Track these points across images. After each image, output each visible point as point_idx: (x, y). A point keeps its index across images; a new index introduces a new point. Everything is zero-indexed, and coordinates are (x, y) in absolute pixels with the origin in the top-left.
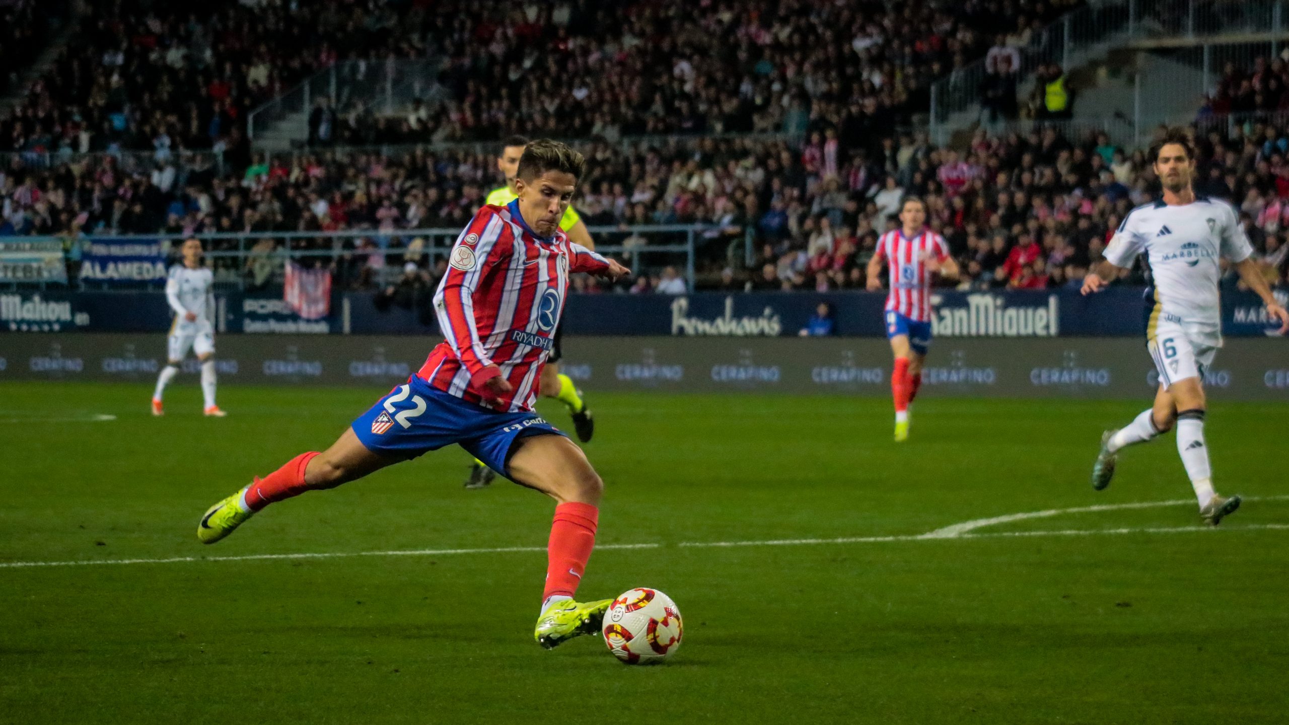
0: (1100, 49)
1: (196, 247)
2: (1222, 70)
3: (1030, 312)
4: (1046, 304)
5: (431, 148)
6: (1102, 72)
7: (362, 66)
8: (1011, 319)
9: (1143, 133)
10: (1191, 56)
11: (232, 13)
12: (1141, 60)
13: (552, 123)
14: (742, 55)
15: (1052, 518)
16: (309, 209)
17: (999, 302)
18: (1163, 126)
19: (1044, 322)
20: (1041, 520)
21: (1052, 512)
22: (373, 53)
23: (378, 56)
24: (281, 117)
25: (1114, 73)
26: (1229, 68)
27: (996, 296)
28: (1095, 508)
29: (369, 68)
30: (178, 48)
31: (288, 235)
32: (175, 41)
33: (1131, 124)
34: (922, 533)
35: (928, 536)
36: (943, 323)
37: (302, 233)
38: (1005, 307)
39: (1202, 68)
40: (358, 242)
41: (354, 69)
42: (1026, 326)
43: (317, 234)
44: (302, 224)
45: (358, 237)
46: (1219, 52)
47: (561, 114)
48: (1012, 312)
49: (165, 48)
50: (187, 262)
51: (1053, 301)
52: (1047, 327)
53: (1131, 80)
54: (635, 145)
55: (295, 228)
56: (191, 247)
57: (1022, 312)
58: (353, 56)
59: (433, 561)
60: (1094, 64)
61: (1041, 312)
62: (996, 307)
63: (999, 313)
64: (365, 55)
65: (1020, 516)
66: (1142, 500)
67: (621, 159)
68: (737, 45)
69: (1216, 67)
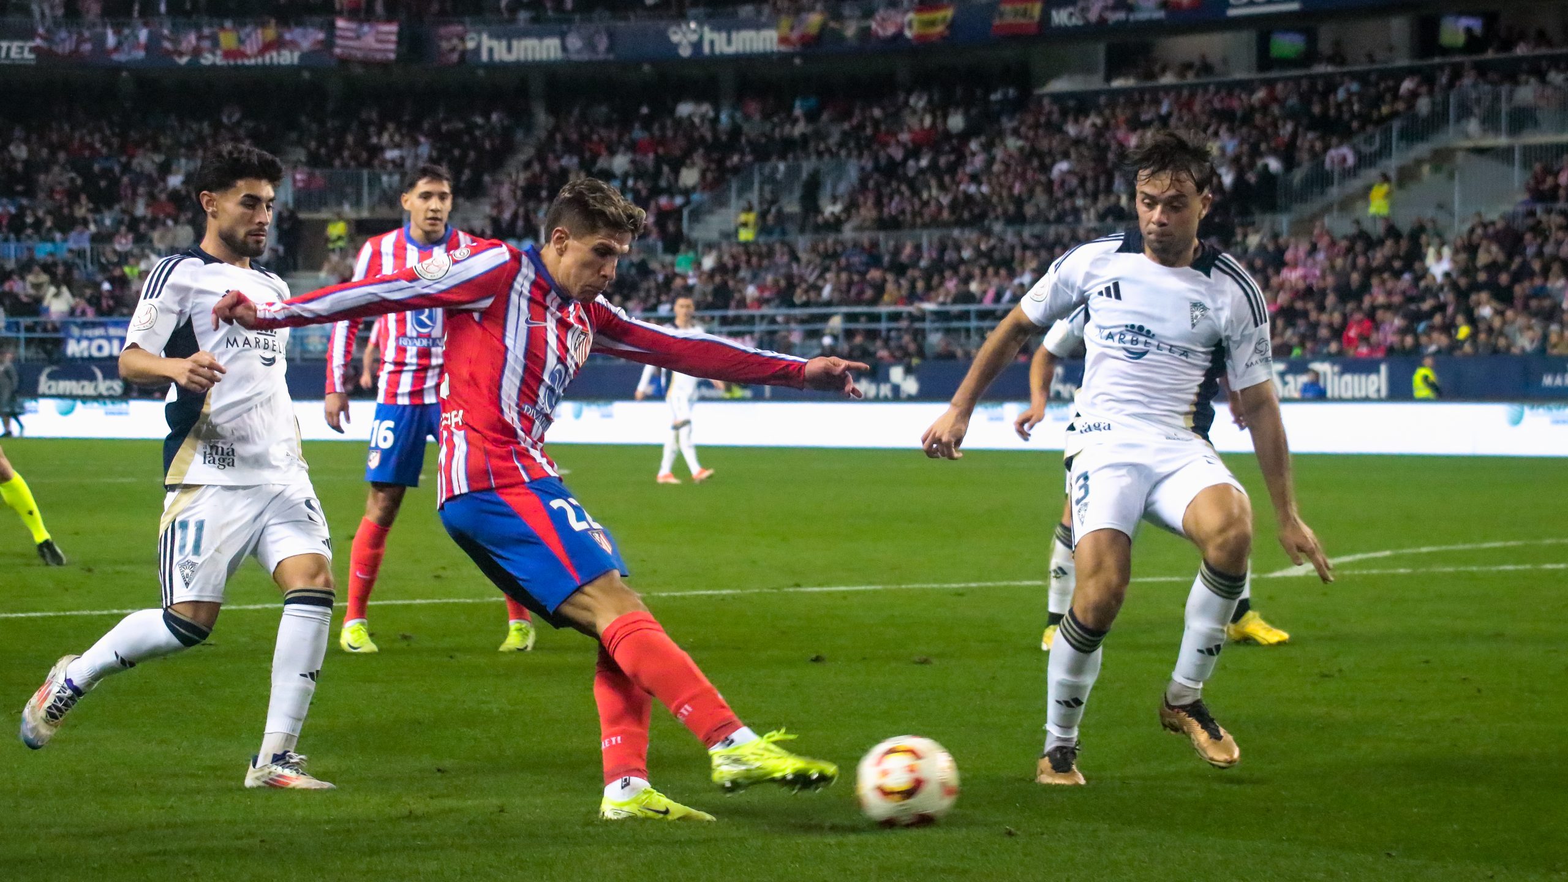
0: (1422, 149)
1: (688, 306)
2: (1531, 167)
3: (1363, 378)
4: (1377, 371)
5: (840, 237)
6: (1426, 169)
7: (782, 167)
8: (1346, 384)
9: (1463, 221)
10: (1504, 155)
11: (669, 123)
12: (1460, 157)
13: (946, 214)
14: (1111, 156)
15: (1386, 558)
16: (740, 291)
17: (1336, 369)
18: (1479, 214)
19: (1375, 387)
20: (1375, 559)
21: (1387, 553)
22: (790, 156)
23: (796, 158)
24: (711, 212)
25: (1436, 169)
26: (1538, 166)
27: (1333, 363)
28: (1424, 550)
29: (788, 168)
30: (625, 153)
31: (718, 313)
32: (622, 148)
33: (1452, 215)
34: (1272, 571)
35: (1278, 574)
36: (1287, 387)
37: (731, 313)
38: (1342, 373)
39: (1513, 165)
40: (780, 319)
41: (775, 170)
42: (1360, 390)
43: (744, 312)
44: (733, 304)
45: (780, 315)
46: (1527, 150)
47: (954, 206)
48: (1348, 378)
49: (612, 153)
50: (678, 322)
51: (1383, 368)
52: (1379, 390)
53: (1451, 176)
54: (1019, 234)
55: (726, 306)
56: (682, 306)
57: (1356, 378)
58: (774, 159)
59: (844, 596)
60: (1419, 162)
61: (1373, 378)
62: (1334, 374)
63: (1336, 378)
64: (783, 157)
65: (1359, 556)
66: (1465, 542)
67: (1006, 245)
68: (1107, 147)
69: (1526, 164)
